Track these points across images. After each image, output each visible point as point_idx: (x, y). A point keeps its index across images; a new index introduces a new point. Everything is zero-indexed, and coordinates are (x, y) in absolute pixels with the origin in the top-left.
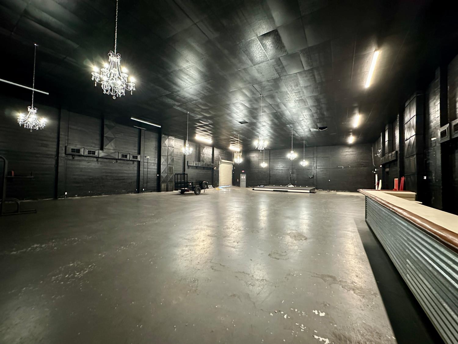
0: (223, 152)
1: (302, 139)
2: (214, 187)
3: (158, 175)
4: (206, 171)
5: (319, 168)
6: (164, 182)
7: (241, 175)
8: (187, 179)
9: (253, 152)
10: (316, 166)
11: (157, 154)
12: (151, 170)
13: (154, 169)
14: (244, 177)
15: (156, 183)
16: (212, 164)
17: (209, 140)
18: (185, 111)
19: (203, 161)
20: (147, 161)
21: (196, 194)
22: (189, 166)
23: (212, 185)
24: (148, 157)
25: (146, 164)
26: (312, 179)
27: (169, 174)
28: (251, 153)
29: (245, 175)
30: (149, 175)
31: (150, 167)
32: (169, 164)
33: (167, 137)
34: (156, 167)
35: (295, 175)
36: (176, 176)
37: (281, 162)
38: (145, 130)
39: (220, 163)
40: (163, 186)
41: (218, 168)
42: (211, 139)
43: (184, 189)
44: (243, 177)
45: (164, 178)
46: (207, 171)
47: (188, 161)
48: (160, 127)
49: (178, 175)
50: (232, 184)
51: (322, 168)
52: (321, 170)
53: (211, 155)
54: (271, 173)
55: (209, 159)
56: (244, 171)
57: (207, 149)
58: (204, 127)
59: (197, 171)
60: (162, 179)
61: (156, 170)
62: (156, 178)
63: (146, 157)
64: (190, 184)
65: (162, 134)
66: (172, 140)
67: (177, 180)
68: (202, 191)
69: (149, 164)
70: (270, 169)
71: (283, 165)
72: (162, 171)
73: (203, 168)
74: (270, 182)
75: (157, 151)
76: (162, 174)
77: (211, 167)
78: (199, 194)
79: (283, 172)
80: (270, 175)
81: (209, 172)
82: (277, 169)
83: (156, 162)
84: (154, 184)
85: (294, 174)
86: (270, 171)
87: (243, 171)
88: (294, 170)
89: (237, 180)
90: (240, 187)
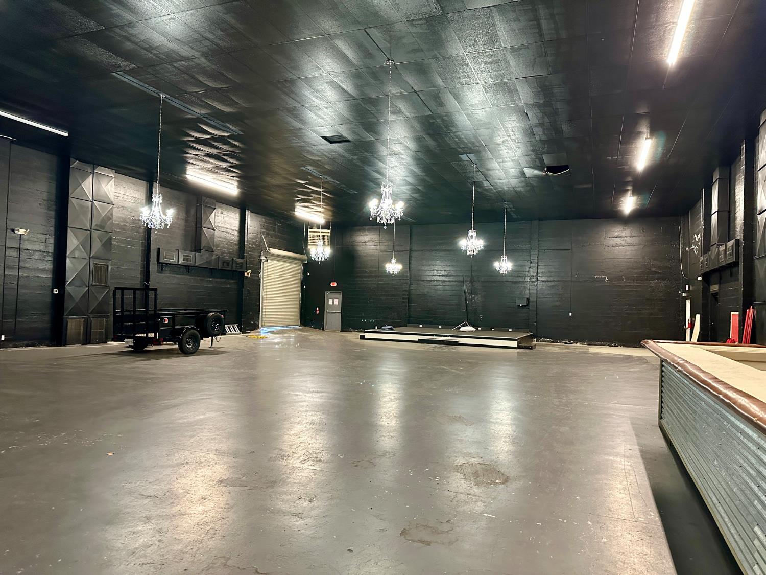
0: (276, 225)
1: (501, 196)
2: (243, 330)
3: (55, 291)
4: (218, 280)
5: (544, 279)
6: (75, 313)
7: (327, 294)
8: (156, 307)
9: (364, 230)
10: (537, 274)
11: (53, 221)
12: (32, 274)
13: (43, 270)
14: (337, 302)
15: (47, 318)
16: (238, 260)
17: (230, 187)
18: (151, 90)
19: (210, 250)
20: (18, 246)
21: (184, 352)
22: (162, 266)
23: (236, 325)
24: (22, 231)
25: (15, 253)
26: (525, 310)
27: (93, 289)
28: (359, 230)
29: (340, 296)
30: (22, 291)
31: (27, 265)
32: (93, 257)
33: (90, 170)
34: (49, 266)
35: (478, 298)
36: (119, 295)
37: (442, 261)
38: (12, 141)
39: (263, 258)
40: (73, 325)
41: (257, 271)
42: (236, 184)
43: (144, 335)
44: (334, 302)
45: (77, 300)
46: (224, 281)
47: (159, 249)
48: (66, 135)
49: (125, 291)
50: (298, 323)
51: (551, 279)
52: (550, 284)
53: (236, 233)
54: (413, 292)
55: (229, 243)
56: (335, 284)
57: (222, 213)
58: (215, 144)
59: (188, 280)
60: (69, 305)
61: (50, 276)
62: (48, 299)
63: (13, 231)
64: (166, 321)
65: (72, 160)
66: (106, 180)
67: (122, 308)
68: (205, 343)
69: (23, 255)
70: (410, 279)
71: (448, 269)
72: (70, 277)
73: (211, 271)
74: (409, 317)
75: (53, 213)
76: (68, 289)
77: (234, 269)
78: (195, 351)
79: (447, 288)
80: (409, 295)
81: (229, 284)
82: (431, 281)
83: (51, 249)
84: (41, 321)
85: (476, 294)
86: (410, 285)
87: (333, 284)
88: (478, 285)
89: (316, 310)
90: (323, 330)
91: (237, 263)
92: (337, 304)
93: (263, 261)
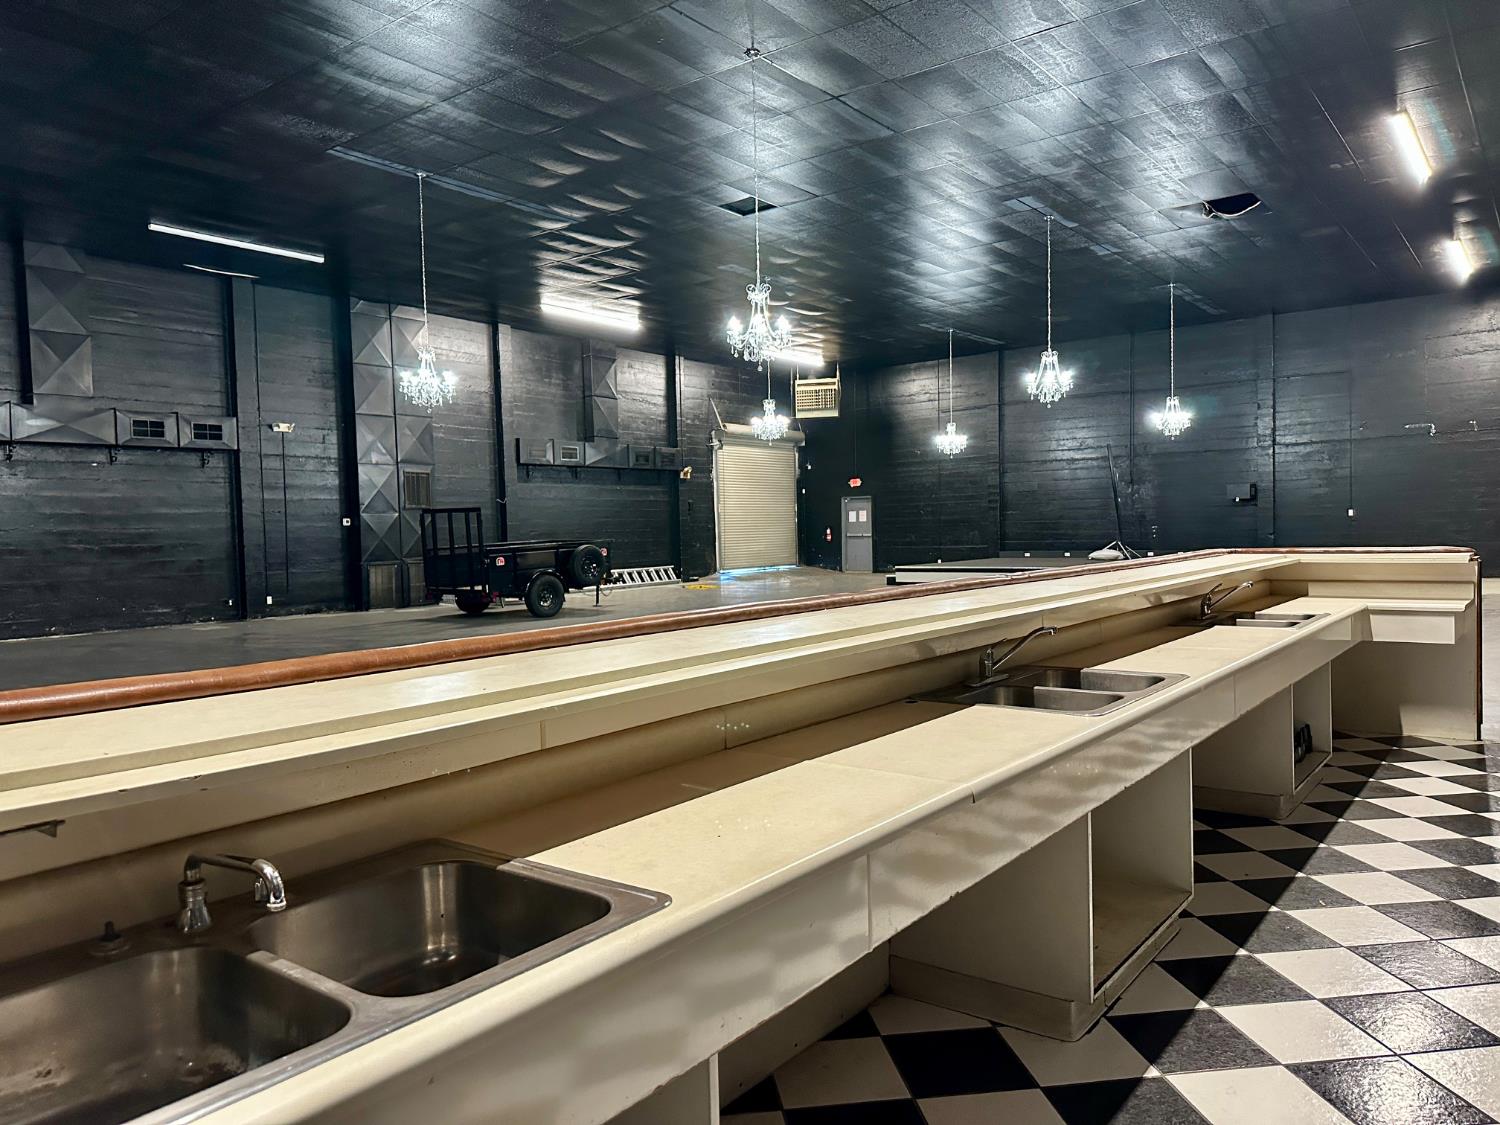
0: (737, 379)
2: (684, 575)
3: (346, 522)
4: (632, 488)
5: (1289, 439)
6: (382, 556)
7: (845, 501)
10: (1274, 430)
11: (332, 406)
12: (307, 496)
13: (324, 488)
14: (864, 516)
15: (338, 566)
16: (665, 450)
19: (612, 437)
20: (280, 452)
22: (527, 469)
23: (670, 568)
24: (283, 427)
25: (276, 464)
27: (405, 514)
29: (869, 505)
30: (293, 525)
31: (297, 482)
32: (402, 461)
33: (383, 314)
34: (333, 480)
35: (1146, 491)
37: (1066, 419)
38: (254, 282)
39: (716, 443)
40: (378, 578)
41: (705, 466)
42: (637, 312)
44: (858, 516)
45: (381, 536)
46: (640, 488)
47: (518, 440)
48: (320, 260)
50: (795, 558)
53: (661, 401)
54: (1010, 488)
55: (648, 420)
56: (858, 482)
57: (630, 366)
59: (579, 492)
60: (369, 544)
61: (336, 497)
62: (338, 535)
63: (271, 427)
64: (500, 562)
65: (353, 299)
66: (415, 326)
69: (290, 464)
70: (1001, 462)
71: (1081, 434)
72: (365, 496)
73: (614, 473)
74: (1003, 536)
75: (331, 393)
76: (364, 515)
77: (659, 465)
78: (556, 612)
79: (1080, 474)
80: (1002, 493)
81: (654, 493)
82: (1045, 462)
83: (333, 453)
84: (331, 572)
85: (1141, 481)
86: (1002, 474)
87: (856, 483)
88: (1144, 463)
89: (826, 535)
90: (841, 570)
91: (663, 456)
92: (865, 520)
93: (715, 448)
